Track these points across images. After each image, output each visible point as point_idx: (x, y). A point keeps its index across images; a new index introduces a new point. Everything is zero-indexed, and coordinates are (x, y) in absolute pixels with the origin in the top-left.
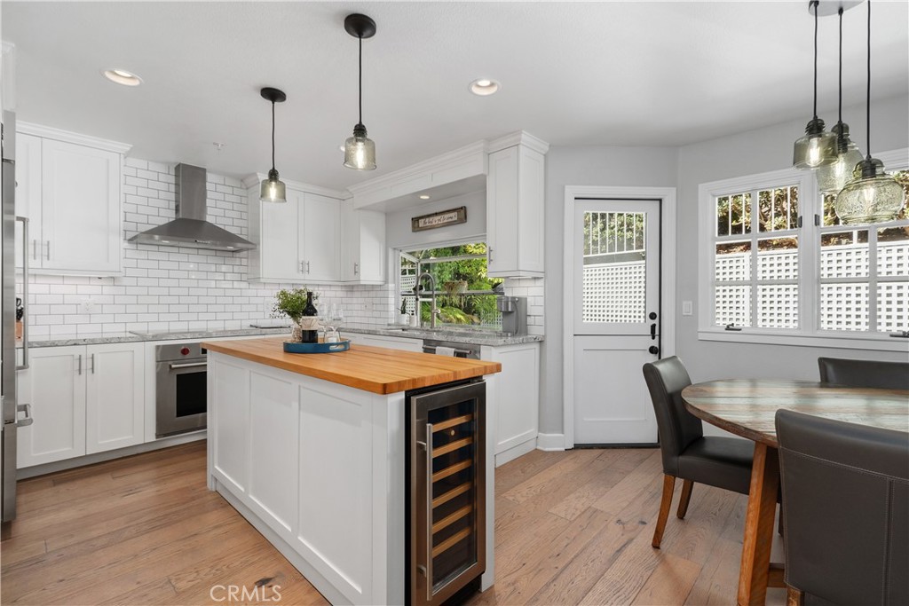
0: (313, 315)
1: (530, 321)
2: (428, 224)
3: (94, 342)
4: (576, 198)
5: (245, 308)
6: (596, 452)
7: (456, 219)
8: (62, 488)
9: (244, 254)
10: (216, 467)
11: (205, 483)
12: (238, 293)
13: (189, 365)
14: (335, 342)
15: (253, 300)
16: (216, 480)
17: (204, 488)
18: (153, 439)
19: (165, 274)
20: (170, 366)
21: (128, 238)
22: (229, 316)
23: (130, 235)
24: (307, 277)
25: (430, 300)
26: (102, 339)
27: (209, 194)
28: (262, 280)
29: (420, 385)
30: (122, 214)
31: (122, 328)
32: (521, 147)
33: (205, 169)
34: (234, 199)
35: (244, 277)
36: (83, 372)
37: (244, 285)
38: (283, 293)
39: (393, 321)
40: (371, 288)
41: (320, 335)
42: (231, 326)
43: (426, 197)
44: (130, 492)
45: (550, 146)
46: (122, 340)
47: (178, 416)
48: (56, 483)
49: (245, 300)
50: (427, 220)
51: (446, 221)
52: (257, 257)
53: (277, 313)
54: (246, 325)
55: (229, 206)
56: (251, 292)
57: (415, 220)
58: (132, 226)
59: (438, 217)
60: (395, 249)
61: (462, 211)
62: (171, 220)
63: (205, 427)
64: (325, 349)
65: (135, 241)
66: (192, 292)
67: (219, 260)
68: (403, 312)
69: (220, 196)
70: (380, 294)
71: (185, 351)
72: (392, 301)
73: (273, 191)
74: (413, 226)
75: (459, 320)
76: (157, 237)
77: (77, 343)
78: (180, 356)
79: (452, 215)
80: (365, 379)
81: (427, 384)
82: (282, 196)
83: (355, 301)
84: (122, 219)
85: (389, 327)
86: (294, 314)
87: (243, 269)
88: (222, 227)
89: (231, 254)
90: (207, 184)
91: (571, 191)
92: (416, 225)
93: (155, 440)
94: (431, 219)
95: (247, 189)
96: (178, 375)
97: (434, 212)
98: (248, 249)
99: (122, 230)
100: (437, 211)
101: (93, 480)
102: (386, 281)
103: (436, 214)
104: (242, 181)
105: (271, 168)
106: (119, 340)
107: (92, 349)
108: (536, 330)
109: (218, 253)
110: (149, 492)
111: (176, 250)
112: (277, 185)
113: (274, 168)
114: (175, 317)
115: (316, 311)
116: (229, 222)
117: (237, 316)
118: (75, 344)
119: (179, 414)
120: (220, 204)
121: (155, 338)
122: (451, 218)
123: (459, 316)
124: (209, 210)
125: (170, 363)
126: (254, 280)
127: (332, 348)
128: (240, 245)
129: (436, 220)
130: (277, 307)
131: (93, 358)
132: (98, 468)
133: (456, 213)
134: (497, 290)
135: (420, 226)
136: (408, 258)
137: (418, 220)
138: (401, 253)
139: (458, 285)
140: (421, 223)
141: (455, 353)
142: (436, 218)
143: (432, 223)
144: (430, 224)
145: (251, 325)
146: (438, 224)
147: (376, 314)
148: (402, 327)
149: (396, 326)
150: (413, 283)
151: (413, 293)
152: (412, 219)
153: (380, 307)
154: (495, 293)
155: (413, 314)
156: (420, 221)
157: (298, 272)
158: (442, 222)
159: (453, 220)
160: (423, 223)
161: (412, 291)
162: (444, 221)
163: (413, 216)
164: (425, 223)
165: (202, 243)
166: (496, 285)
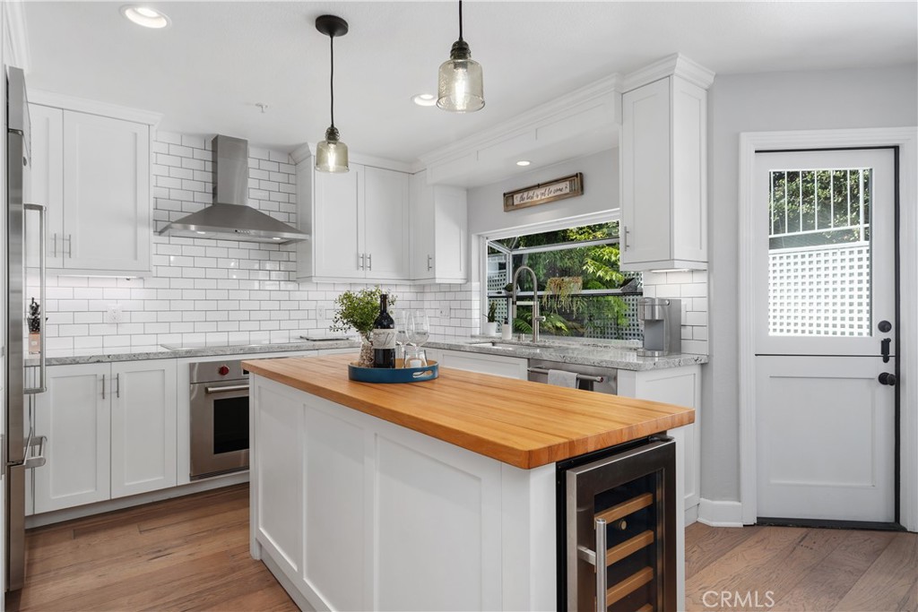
0: (389, 327)
1: (685, 333)
2: (526, 201)
3: (118, 359)
4: (756, 152)
5: (294, 315)
6: (797, 533)
7: (568, 191)
8: (82, 541)
9: (293, 247)
10: (261, 529)
11: (247, 547)
12: (285, 296)
13: (228, 389)
14: (419, 366)
15: (304, 305)
16: (261, 546)
17: (246, 555)
18: (186, 480)
19: (201, 273)
20: (206, 389)
21: (159, 230)
22: (275, 325)
23: (161, 226)
24: (372, 274)
25: (531, 303)
26: (129, 356)
27: (252, 173)
28: (314, 280)
29: (579, 451)
30: (152, 201)
31: (152, 340)
32: (675, 80)
33: (246, 141)
34: (280, 177)
35: (293, 276)
36: (107, 396)
37: (291, 286)
38: (348, 296)
39: (477, 332)
40: (449, 288)
41: (399, 356)
42: (277, 338)
43: (525, 163)
44: (159, 553)
45: (716, 76)
46: (151, 356)
47: (215, 453)
48: (77, 534)
49: (294, 305)
50: (525, 195)
51: (552, 195)
52: (308, 249)
53: (340, 324)
54: (295, 336)
55: (274, 186)
56: (303, 295)
57: (509, 196)
58: (164, 215)
59: (542, 190)
60: (479, 236)
61: (577, 180)
62: (207, 206)
63: (248, 468)
64: (406, 377)
65: (167, 232)
66: (233, 295)
67: (264, 255)
68: (491, 319)
69: (264, 175)
70: (460, 296)
71: (223, 371)
72: (476, 305)
73: (332, 156)
74: (506, 205)
75: (559, 329)
76: (193, 227)
77: (100, 359)
78: (217, 377)
79: (562, 185)
80: (491, 439)
81: (591, 448)
82: (344, 163)
83: (427, 305)
84: (152, 206)
85: (474, 340)
86: (362, 326)
87: (292, 266)
88: (267, 213)
89: (276, 247)
90: (249, 160)
91: (749, 142)
92: (510, 202)
93: (189, 482)
94: (531, 193)
95: (296, 164)
96: (216, 402)
97: (536, 183)
98: (298, 241)
99: (151, 220)
100: (540, 182)
101: (118, 532)
102: (468, 279)
103: (539, 186)
104: (290, 154)
105: (330, 126)
106: (148, 357)
107: (117, 368)
108: (695, 347)
109: (263, 246)
110: (180, 556)
111: (213, 243)
112: (336, 149)
113: (332, 125)
114: (212, 327)
115: (391, 321)
116: (275, 206)
117: (284, 325)
118: (98, 362)
119: (217, 451)
120: (264, 185)
121: (189, 354)
122: (561, 190)
123: (559, 324)
124: (252, 193)
125: (207, 385)
126: (304, 279)
127: (417, 375)
128: (287, 235)
129: (538, 195)
130: (339, 316)
131: (118, 379)
132: (123, 516)
133: (568, 183)
134: (627, 289)
135: (515, 204)
136: (497, 247)
137: (513, 196)
138: (487, 241)
139: (569, 282)
140: (517, 199)
141: (577, 379)
142: (538, 192)
143: (532, 198)
144: (529, 200)
145: (301, 337)
146: (541, 200)
147: (455, 322)
148: (491, 340)
149: (483, 337)
150: (503, 282)
151: (503, 294)
152: (505, 194)
153: (460, 314)
154: (624, 294)
155: (506, 323)
156: (515, 196)
157: (358, 269)
158: (547, 196)
159: (563, 192)
160: (519, 199)
161: (503, 291)
162: (550, 195)
163: (506, 191)
164: (522, 199)
165: (244, 233)
166: (626, 282)
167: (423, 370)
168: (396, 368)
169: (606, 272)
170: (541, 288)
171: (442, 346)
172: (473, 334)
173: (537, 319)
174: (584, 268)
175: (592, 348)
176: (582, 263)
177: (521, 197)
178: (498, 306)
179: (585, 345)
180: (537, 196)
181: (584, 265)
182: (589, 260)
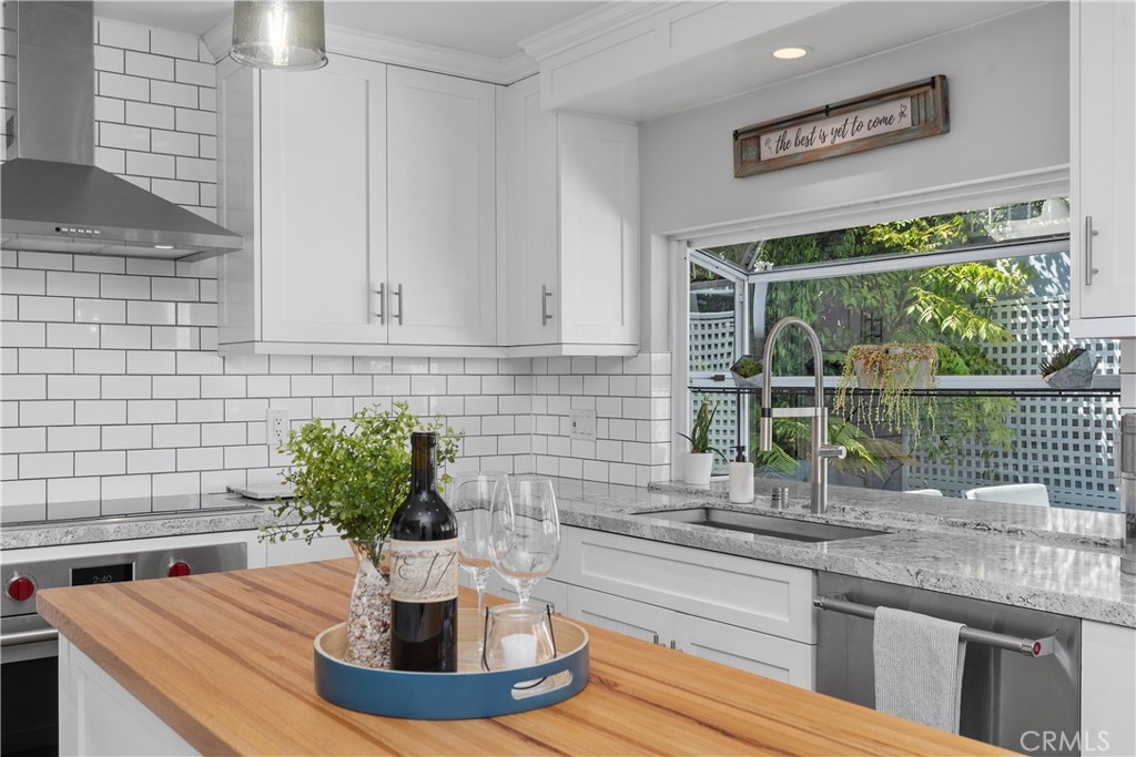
0: (437, 535)
2: (792, 150)
5: (212, 435)
7: (906, 122)
9: (208, 265)
12: (188, 387)
15: (236, 411)
22: (165, 461)
24: (397, 333)
25: (808, 412)
27: (106, 84)
28: (259, 348)
34: (183, 96)
35: (211, 340)
37: (211, 363)
39: (663, 476)
40: (594, 367)
42: (171, 488)
43: (795, 53)
49: (213, 411)
50: (791, 134)
51: (864, 133)
52: (245, 275)
54: (217, 483)
55: (163, 117)
56: (236, 386)
57: (747, 139)
59: (836, 123)
60: (669, 238)
61: (934, 94)
66: (58, 387)
67: (137, 289)
68: (700, 445)
69: (138, 89)
70: (621, 385)
71: (21, 589)
72: (661, 409)
74: (741, 160)
79: (891, 109)
83: (538, 404)
87: (208, 315)
88: (143, 184)
89: (168, 268)
90: (97, 51)
92: (751, 153)
94: (806, 130)
95: (217, 62)
97: (820, 105)
98: (219, 252)
100: (833, 101)
102: (642, 346)
103: (828, 111)
104: (201, 38)
109: (133, 266)
116: (164, 167)
117: (188, 460)
120: (137, 114)
122: (887, 121)
124: (107, 135)
126: (235, 345)
128: (195, 240)
129: (825, 134)
133: (907, 102)
134: (1062, 378)
135: (764, 156)
136: (712, 265)
137: (758, 138)
138: (690, 251)
139: (905, 358)
140: (769, 147)
141: (961, 639)
142: (829, 126)
143: (810, 142)
144: (802, 149)
145: (229, 491)
146: (834, 147)
147: (609, 450)
148: (700, 501)
149: (679, 491)
150: (727, 349)
151: (730, 382)
152: (736, 134)
153: (623, 430)
154: (1057, 393)
155: (740, 459)
156: (763, 139)
157: (369, 322)
158: (849, 138)
159: (895, 126)
160: (773, 145)
161: (728, 374)
162: (858, 135)
163: (740, 126)
164: (783, 145)
165: (80, 235)
166: (1062, 361)
167: (542, 672)
168: (460, 672)
169: (965, 319)
170: (835, 368)
171: (579, 521)
172: (654, 480)
173: (824, 454)
174: (911, 310)
175: (974, 534)
176: (903, 300)
177: (782, 140)
178: (716, 417)
179: (954, 524)
180: (823, 138)
181: (909, 303)
182: (921, 292)
